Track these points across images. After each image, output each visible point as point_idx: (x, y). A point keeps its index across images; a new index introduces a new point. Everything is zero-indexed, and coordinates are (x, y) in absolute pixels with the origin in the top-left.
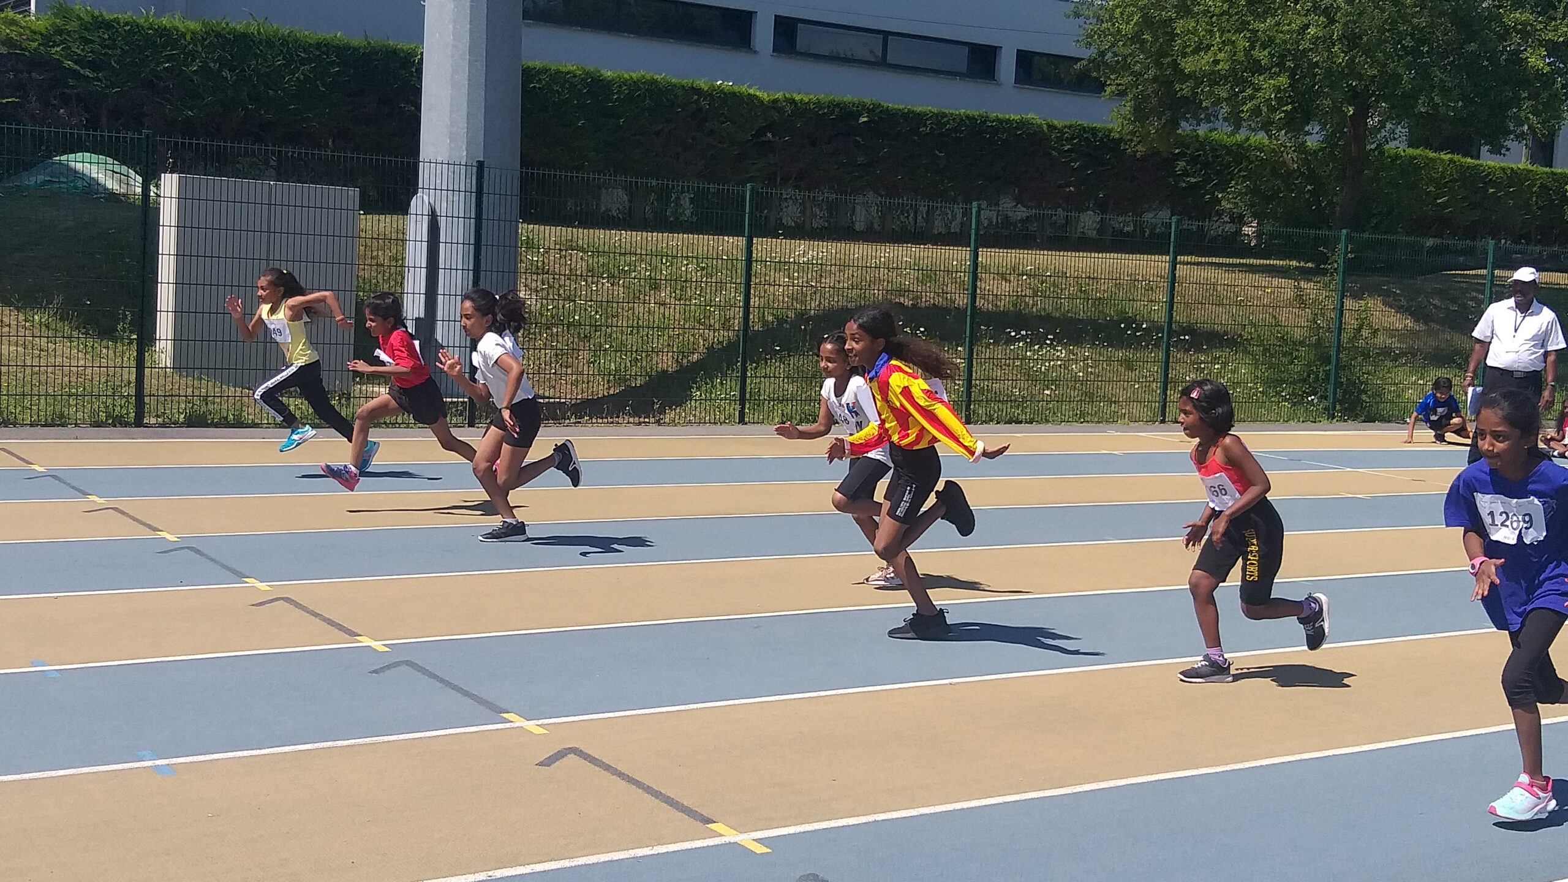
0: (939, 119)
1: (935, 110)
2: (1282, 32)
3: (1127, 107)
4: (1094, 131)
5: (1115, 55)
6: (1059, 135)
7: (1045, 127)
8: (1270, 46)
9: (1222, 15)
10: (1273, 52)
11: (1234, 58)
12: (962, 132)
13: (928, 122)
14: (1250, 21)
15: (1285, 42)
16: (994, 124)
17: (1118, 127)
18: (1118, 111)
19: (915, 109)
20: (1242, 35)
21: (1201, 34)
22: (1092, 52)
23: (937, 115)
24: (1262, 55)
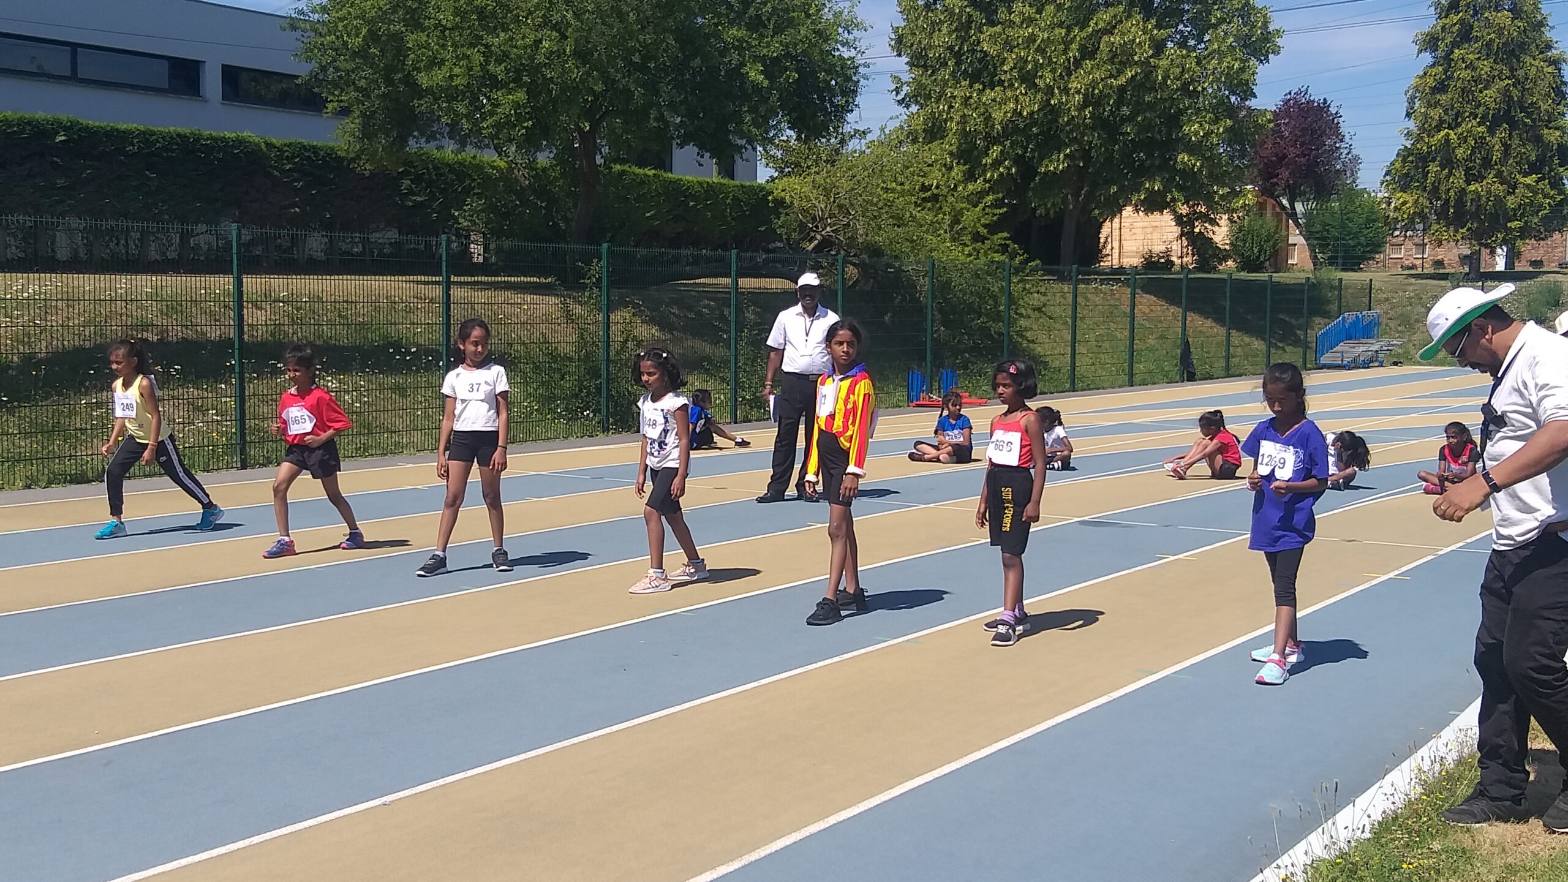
0: (146, 137)
1: (142, 128)
2: (516, 47)
3: (352, 124)
4: (315, 149)
5: (337, 69)
6: (278, 153)
7: (263, 146)
8: (505, 61)
9: (453, 29)
10: (509, 67)
11: (471, 73)
12: (173, 151)
13: (135, 141)
14: (482, 36)
15: (520, 57)
16: (209, 142)
17: (345, 145)
18: (343, 128)
19: (119, 127)
20: (476, 50)
21: (435, 48)
22: (314, 65)
23: (144, 133)
24: (498, 70)
